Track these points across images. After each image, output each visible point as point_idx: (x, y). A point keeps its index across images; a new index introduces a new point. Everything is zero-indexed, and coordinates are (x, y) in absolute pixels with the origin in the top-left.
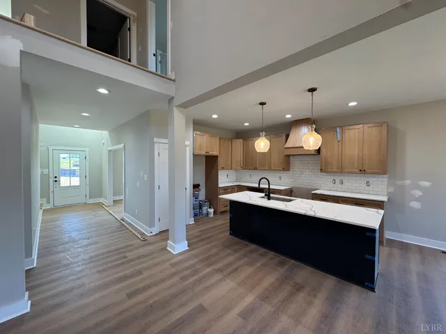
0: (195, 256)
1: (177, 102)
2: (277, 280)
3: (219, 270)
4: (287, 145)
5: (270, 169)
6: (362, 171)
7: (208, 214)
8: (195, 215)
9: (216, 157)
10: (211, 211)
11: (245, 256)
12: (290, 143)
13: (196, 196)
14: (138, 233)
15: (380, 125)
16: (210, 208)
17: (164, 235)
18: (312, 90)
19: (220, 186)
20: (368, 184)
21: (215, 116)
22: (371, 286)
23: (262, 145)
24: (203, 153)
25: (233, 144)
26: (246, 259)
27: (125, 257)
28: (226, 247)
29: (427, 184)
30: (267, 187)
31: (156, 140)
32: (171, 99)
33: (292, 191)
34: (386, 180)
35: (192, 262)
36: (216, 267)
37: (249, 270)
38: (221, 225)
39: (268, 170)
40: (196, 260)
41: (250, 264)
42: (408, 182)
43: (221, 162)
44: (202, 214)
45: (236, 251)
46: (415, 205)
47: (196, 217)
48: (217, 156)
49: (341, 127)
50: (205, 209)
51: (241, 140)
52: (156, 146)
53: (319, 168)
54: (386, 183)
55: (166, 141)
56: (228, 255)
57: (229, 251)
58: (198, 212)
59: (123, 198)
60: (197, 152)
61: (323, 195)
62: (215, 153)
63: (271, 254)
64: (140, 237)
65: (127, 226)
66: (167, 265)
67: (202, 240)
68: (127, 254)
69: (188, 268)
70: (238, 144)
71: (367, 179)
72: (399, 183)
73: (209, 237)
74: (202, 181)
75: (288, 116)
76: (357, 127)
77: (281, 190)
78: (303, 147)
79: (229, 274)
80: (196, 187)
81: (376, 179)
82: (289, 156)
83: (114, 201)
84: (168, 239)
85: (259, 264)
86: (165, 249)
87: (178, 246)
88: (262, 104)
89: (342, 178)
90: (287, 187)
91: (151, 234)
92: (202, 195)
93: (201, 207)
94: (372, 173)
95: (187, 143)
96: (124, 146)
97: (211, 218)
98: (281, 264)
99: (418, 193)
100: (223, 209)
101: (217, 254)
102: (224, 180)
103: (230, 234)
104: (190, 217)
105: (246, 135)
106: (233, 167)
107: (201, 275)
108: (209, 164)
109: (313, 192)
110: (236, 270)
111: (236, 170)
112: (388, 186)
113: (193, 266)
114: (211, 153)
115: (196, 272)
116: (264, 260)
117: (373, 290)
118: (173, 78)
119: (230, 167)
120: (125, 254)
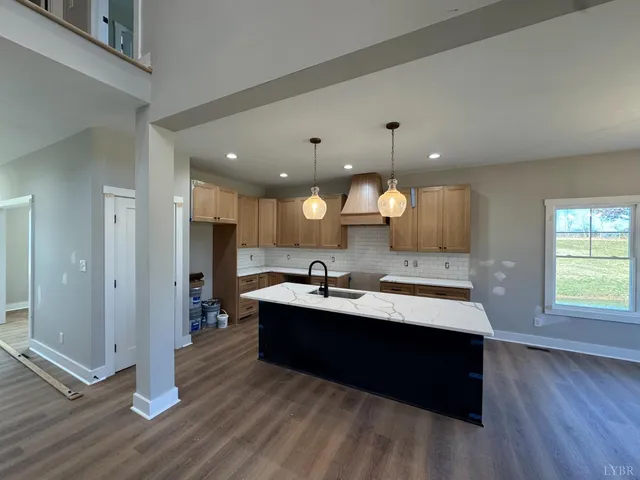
0: (194, 416)
1: (154, 114)
2: (349, 436)
3: (246, 439)
4: (345, 211)
5: (319, 246)
6: (443, 249)
7: (217, 323)
8: (194, 328)
9: (233, 227)
10: (224, 318)
11: (289, 397)
12: (349, 208)
13: (194, 295)
14: (62, 382)
15: (462, 188)
16: (222, 313)
17: (126, 378)
18: (393, 126)
19: (239, 274)
20: (447, 266)
21: (232, 156)
22: (477, 417)
23: (314, 207)
24: (210, 218)
25: (262, 207)
26: (292, 404)
27: (18, 452)
28: (256, 385)
29: (509, 264)
30: (323, 274)
31: (107, 189)
32: (142, 109)
33: (350, 279)
34: (467, 259)
35: (188, 432)
36: (238, 433)
37: (300, 427)
38: (243, 342)
39: (317, 248)
40: (196, 426)
41: (300, 414)
42: (491, 262)
43: (241, 234)
44: (207, 325)
45: (272, 391)
46: (499, 291)
47: (197, 332)
48: (235, 225)
49: (417, 189)
50: (211, 316)
51: (275, 201)
52: (109, 202)
53: (388, 244)
54: (467, 264)
55: (131, 193)
56: (260, 401)
57: (260, 393)
58: (198, 323)
59: (29, 306)
60: (198, 217)
61: (395, 283)
62: (232, 220)
63: (332, 387)
64: (65, 390)
65: (35, 369)
66: (130, 451)
67: (207, 378)
68: (23, 444)
69: (177, 450)
70: (270, 206)
71: (446, 260)
72: (482, 263)
73: (222, 370)
74: (206, 268)
75: (348, 167)
76: (437, 188)
77: (335, 278)
78: (379, 213)
79: (264, 445)
80: (195, 278)
81: (455, 259)
82: (346, 226)
83: (9, 314)
84: (133, 387)
85: (314, 412)
86: (126, 411)
87: (157, 401)
88: (315, 141)
89: (416, 258)
90: (343, 274)
91: (96, 381)
92: (207, 291)
93: (204, 313)
94: (453, 252)
95: (178, 199)
96: (33, 200)
97: (224, 330)
98: (350, 403)
99: (502, 276)
100: (245, 313)
101: (238, 402)
102: (246, 264)
103: (260, 358)
104: (183, 335)
105: (283, 193)
106: (261, 243)
107: (207, 459)
108: (221, 239)
109: (382, 279)
110: (276, 431)
111: (266, 248)
112: (471, 266)
113: (190, 440)
114: (224, 219)
115: (196, 456)
116: (322, 400)
117: (479, 423)
118: (147, 65)
119: (256, 244)
120: (17, 445)
